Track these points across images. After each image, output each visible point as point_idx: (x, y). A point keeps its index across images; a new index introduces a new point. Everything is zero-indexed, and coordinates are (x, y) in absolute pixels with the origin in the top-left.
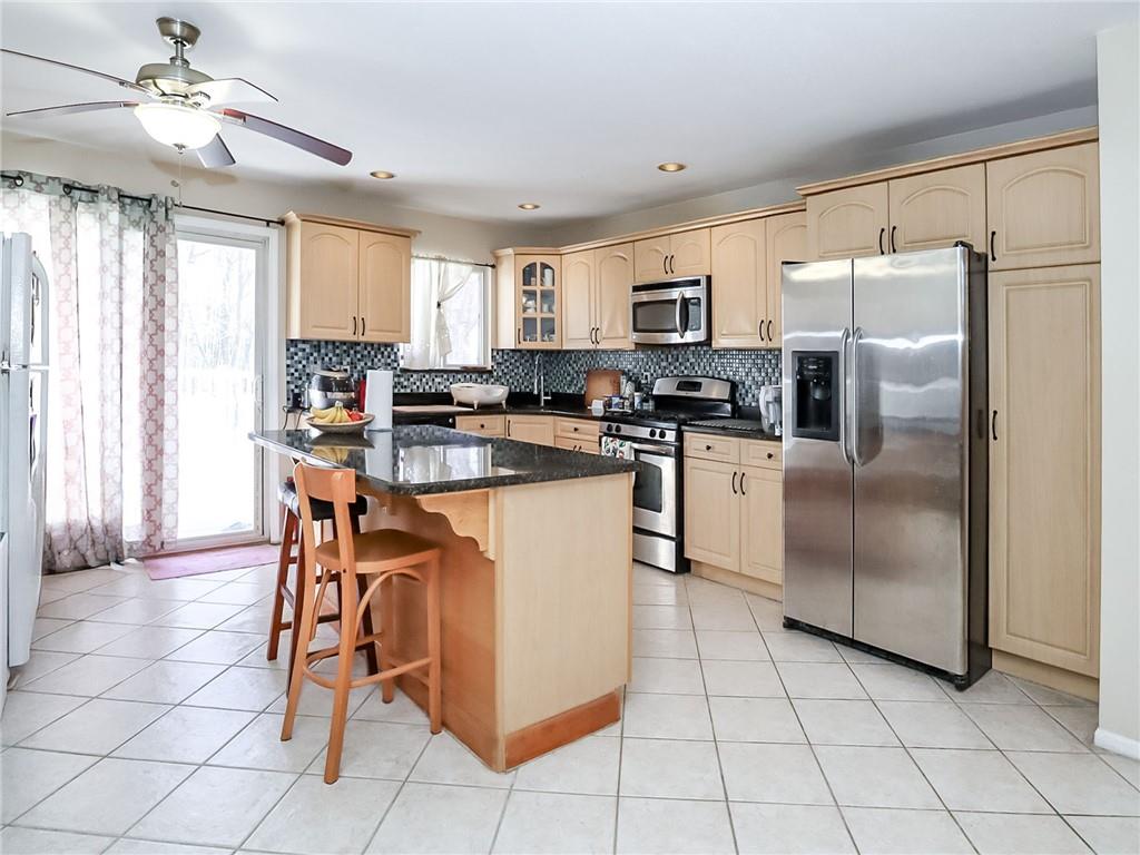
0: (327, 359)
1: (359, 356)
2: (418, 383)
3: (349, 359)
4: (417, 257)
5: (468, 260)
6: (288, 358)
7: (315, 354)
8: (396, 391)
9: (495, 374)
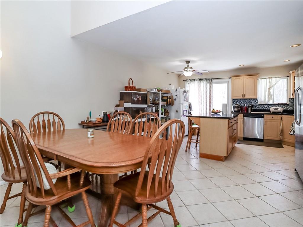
1: (248, 102)
2: (264, 107)
3: (246, 102)
5: (279, 77)
6: (233, 102)
7: (238, 102)
8: (257, 109)
9: (290, 105)
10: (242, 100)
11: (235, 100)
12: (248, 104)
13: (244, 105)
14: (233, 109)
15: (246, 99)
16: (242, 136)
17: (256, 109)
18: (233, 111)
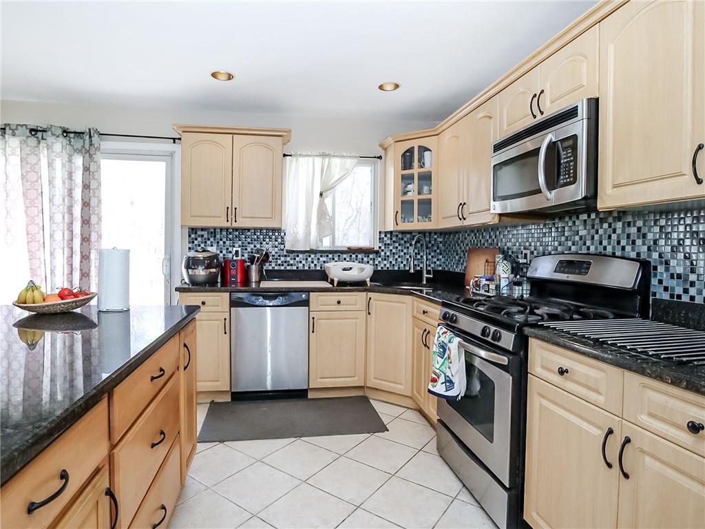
0: (221, 243)
1: (249, 240)
2: (304, 262)
3: (240, 243)
4: (300, 155)
5: (353, 154)
6: (189, 242)
7: (212, 239)
8: (282, 268)
9: (383, 254)
10: (224, 233)
11: (199, 233)
12: (249, 250)
13: (236, 252)
14: (184, 271)
15: (243, 230)
16: (228, 389)
17: (276, 268)
18: (187, 280)
